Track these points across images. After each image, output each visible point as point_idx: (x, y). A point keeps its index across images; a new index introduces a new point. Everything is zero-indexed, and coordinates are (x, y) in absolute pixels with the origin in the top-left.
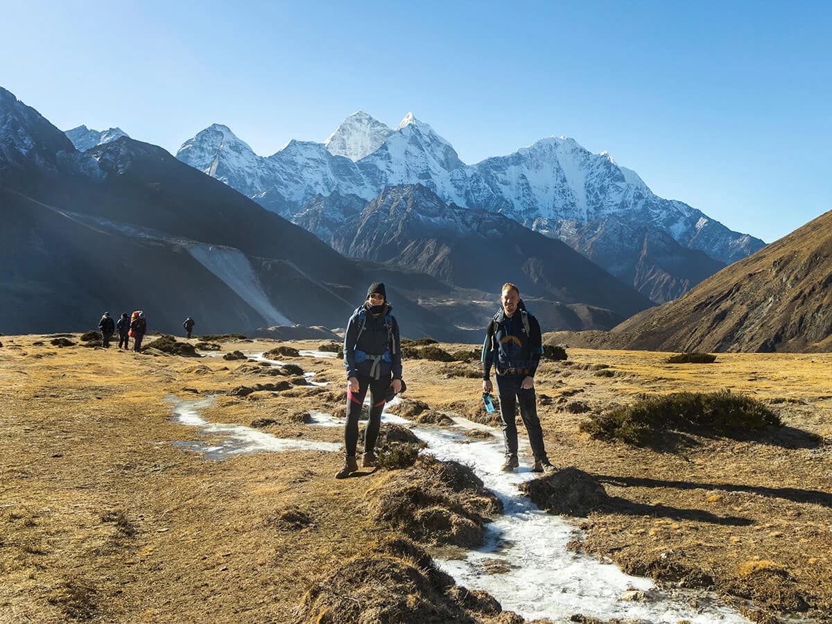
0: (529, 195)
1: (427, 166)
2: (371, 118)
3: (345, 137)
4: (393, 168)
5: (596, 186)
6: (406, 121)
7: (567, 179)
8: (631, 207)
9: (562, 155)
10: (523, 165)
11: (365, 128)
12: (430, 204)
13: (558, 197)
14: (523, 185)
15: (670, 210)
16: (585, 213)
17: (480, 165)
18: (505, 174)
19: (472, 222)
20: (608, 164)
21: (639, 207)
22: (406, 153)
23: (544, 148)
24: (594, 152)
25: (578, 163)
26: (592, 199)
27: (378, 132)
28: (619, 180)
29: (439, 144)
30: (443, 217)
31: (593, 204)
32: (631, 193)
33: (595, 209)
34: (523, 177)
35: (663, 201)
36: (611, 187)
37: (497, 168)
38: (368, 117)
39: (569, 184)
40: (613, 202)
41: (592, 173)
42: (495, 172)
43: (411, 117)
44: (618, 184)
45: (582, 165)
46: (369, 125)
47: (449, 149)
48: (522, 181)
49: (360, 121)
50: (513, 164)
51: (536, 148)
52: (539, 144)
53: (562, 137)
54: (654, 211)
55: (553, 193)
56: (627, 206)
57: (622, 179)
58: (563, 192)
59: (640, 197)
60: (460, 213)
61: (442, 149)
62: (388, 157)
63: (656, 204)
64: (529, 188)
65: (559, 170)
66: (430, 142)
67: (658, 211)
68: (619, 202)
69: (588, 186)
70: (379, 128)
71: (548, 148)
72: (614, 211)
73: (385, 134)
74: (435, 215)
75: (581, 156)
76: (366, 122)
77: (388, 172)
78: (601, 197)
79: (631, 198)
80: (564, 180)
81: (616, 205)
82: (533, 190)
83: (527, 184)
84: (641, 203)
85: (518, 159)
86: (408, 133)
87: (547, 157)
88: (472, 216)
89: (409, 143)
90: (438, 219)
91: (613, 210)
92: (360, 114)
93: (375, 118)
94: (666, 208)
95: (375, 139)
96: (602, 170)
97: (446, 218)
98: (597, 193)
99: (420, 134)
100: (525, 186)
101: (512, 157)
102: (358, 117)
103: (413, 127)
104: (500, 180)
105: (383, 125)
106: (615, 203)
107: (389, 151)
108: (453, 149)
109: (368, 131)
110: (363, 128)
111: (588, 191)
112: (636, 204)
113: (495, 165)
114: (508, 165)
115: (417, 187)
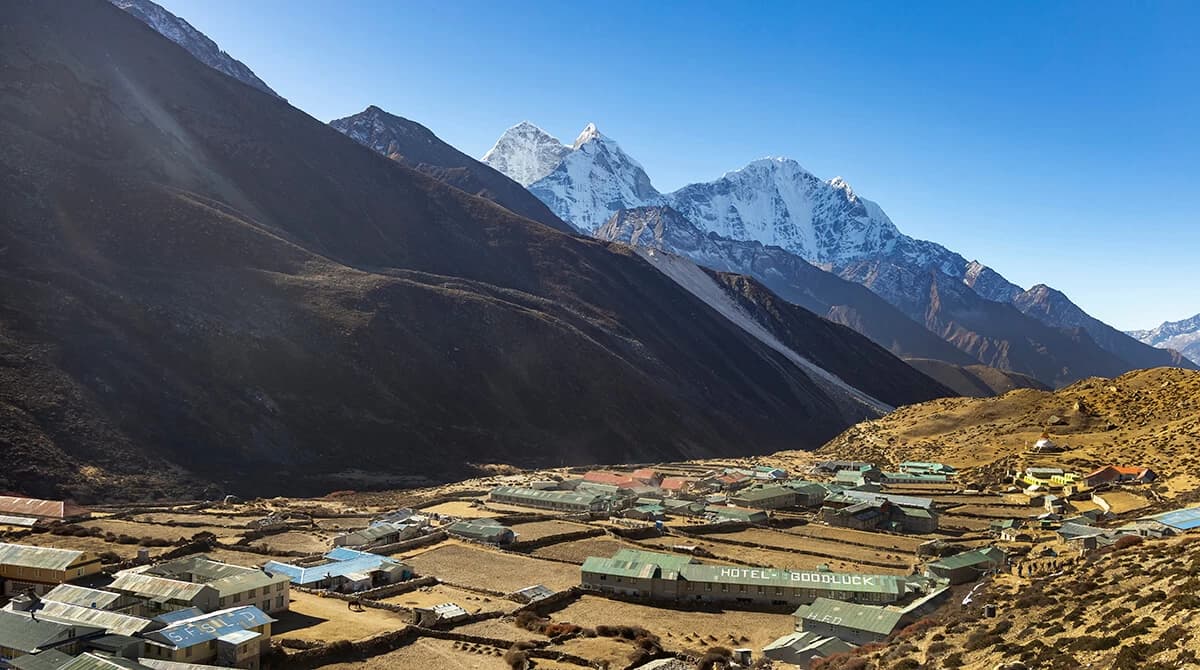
0: (742, 233)
1: (619, 193)
2: (538, 132)
3: (506, 156)
4: (575, 194)
5: (828, 222)
6: (586, 135)
7: (790, 213)
8: (877, 249)
9: (783, 182)
10: (732, 194)
11: (532, 145)
12: (685, 234)
13: (778, 236)
14: (733, 220)
15: (930, 253)
16: (816, 256)
17: (678, 194)
18: (709, 206)
19: (743, 258)
20: (841, 193)
21: (888, 249)
22: (591, 175)
23: (758, 172)
24: (824, 179)
25: (801, 192)
26: (825, 239)
27: (548, 149)
28: (859, 214)
29: (628, 165)
30: (704, 252)
31: (825, 245)
32: (877, 230)
33: (828, 251)
34: (733, 210)
35: (919, 242)
36: (849, 224)
37: (700, 198)
38: (534, 130)
39: (792, 219)
40: (852, 243)
41: (822, 205)
42: (696, 203)
43: (593, 129)
44: (859, 219)
45: (808, 194)
46: (536, 142)
47: (640, 172)
48: (732, 216)
49: (524, 135)
50: (719, 192)
51: (748, 172)
52: (752, 168)
53: (780, 159)
54: (910, 255)
55: (773, 231)
56: (872, 248)
57: (862, 212)
58: (786, 229)
59: (889, 236)
60: (724, 247)
61: (631, 171)
62: (568, 181)
63: (912, 246)
64: (741, 224)
65: (778, 201)
66: (619, 162)
67: (914, 255)
68: (860, 243)
69: (817, 223)
70: (549, 144)
71: (763, 172)
72: (855, 255)
73: (557, 152)
74: (692, 248)
75: (806, 185)
76: (531, 136)
77: (569, 201)
78: (836, 236)
79: (877, 238)
80: (786, 214)
81: (857, 246)
82: (747, 227)
83: (739, 219)
84: (891, 244)
85: (725, 186)
86: (592, 150)
87: (762, 185)
88: (741, 250)
89: (594, 163)
90: (697, 253)
91: (853, 253)
92: (524, 126)
93: (543, 132)
94: (924, 251)
95: (544, 159)
96: (835, 201)
97: (707, 252)
98: (829, 231)
99: (607, 152)
100: (736, 222)
101: (717, 183)
102: (521, 130)
103: (598, 142)
104: (704, 214)
105: (555, 141)
106: (855, 244)
107: (569, 173)
108: (644, 173)
109: (535, 149)
110: (528, 144)
111: (817, 229)
112: (883, 245)
113: (697, 193)
114: (713, 194)
115: (665, 210)
